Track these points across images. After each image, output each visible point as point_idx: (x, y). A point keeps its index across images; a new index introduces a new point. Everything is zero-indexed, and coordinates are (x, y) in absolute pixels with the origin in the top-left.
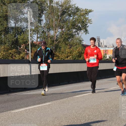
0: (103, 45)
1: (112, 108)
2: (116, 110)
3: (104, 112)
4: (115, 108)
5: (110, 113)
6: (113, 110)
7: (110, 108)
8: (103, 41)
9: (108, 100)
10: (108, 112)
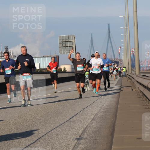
0: (12, 55)
1: (21, 124)
2: (26, 126)
3: (13, 128)
4: (25, 123)
5: (20, 128)
6: (23, 125)
7: (20, 123)
8: (12, 51)
9: (18, 115)
10: (17, 128)
